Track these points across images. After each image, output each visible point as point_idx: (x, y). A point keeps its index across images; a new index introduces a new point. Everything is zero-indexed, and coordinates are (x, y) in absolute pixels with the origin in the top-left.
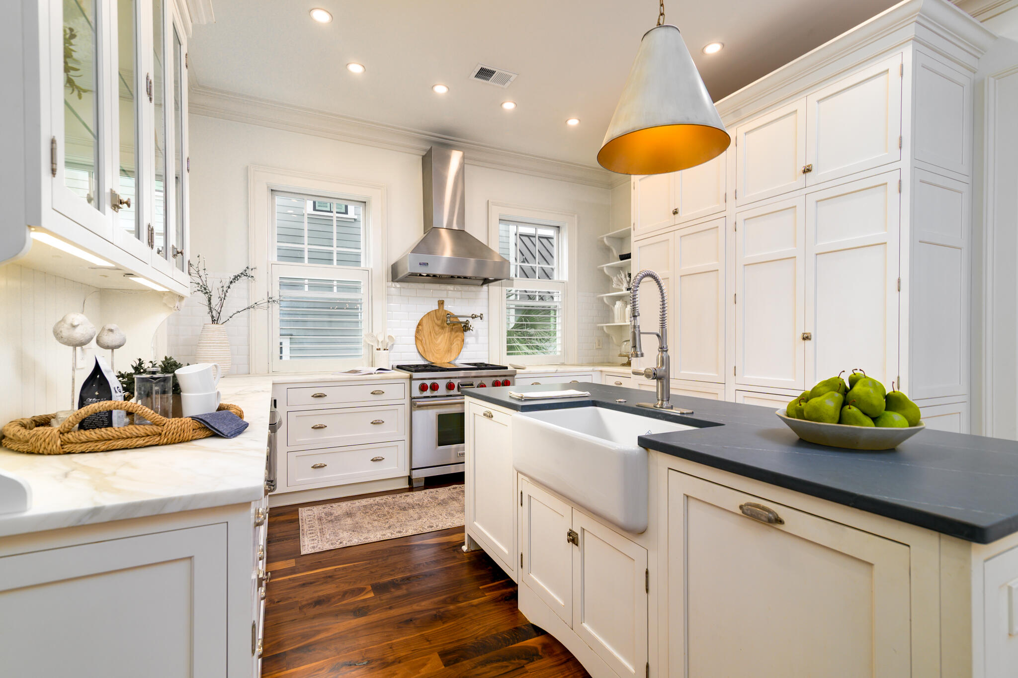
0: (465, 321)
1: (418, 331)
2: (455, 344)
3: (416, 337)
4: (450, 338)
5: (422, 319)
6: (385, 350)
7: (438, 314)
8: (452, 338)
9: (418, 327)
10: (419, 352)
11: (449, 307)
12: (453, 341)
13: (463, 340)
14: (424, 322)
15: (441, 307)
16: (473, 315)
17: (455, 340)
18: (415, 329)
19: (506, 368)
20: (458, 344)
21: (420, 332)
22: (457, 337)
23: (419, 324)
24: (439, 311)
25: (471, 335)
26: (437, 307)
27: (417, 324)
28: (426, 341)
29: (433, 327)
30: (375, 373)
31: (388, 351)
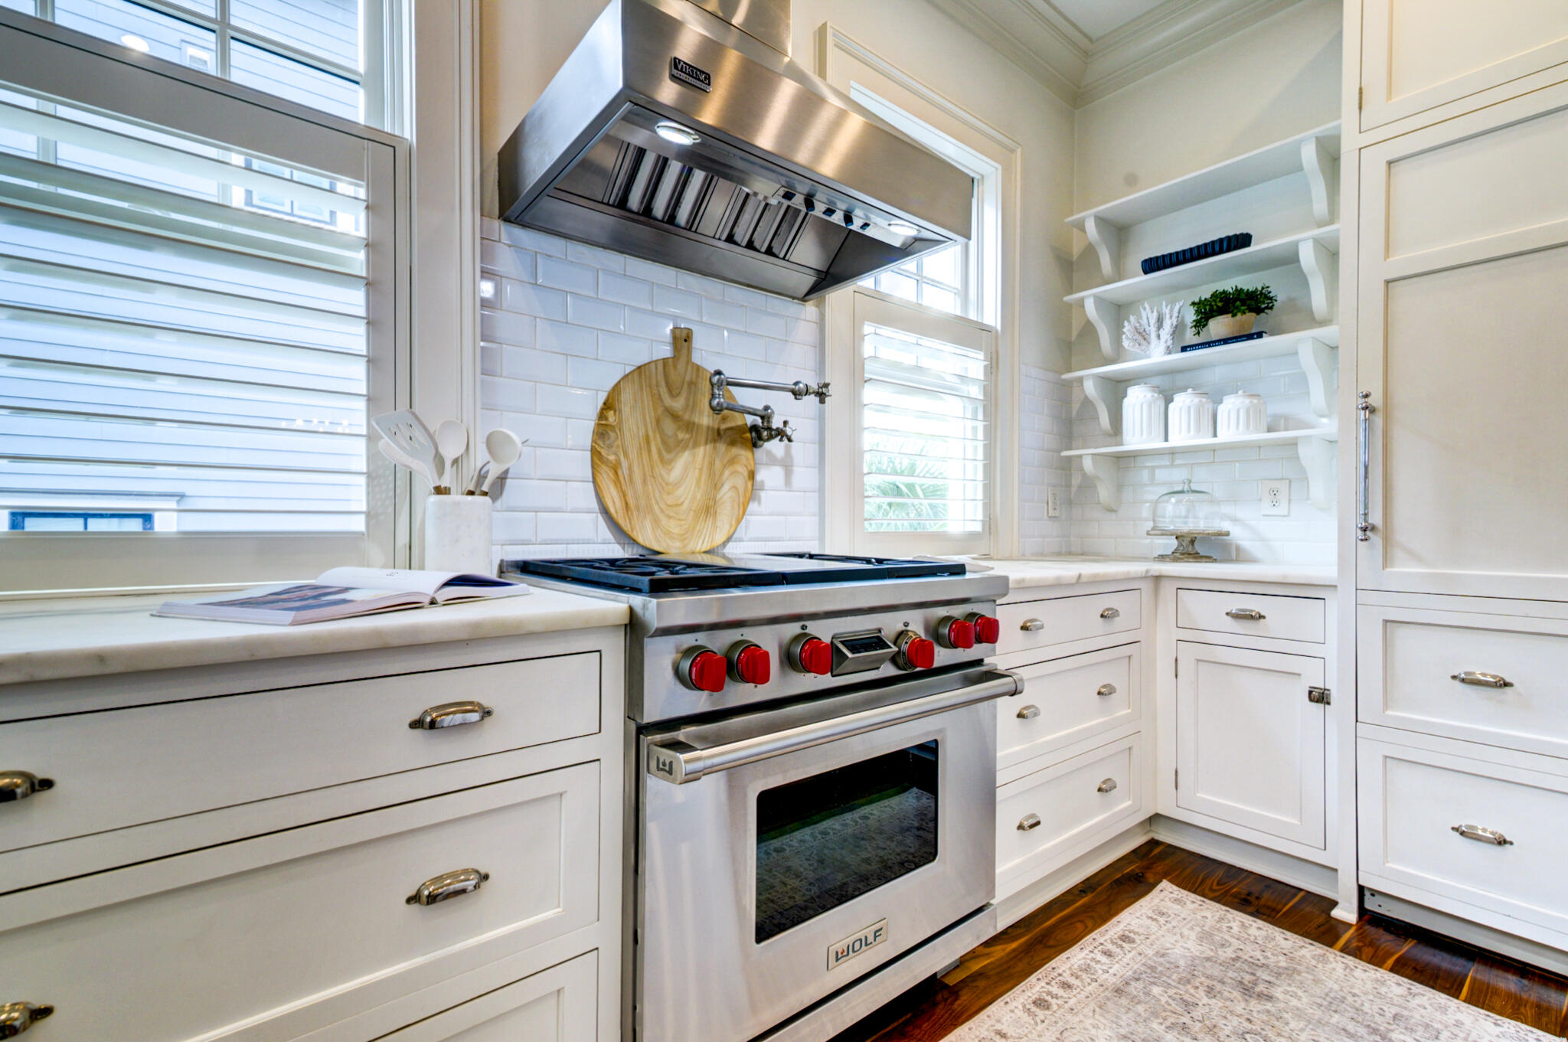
0: (760, 407)
1: (603, 430)
2: (726, 487)
3: (595, 453)
4: (712, 464)
5: (616, 389)
6: (471, 493)
7: (674, 376)
8: (718, 464)
9: (602, 415)
10: (605, 511)
11: (707, 354)
12: (721, 474)
13: (752, 475)
14: (626, 397)
15: (684, 352)
16: (796, 383)
17: (727, 473)
18: (589, 425)
19: (958, 570)
20: (735, 487)
21: (612, 434)
22: (732, 461)
23: (608, 406)
24: (675, 367)
25: (773, 461)
26: (666, 351)
27: (600, 404)
28: (630, 469)
29: (658, 421)
30: (433, 602)
31: (487, 499)
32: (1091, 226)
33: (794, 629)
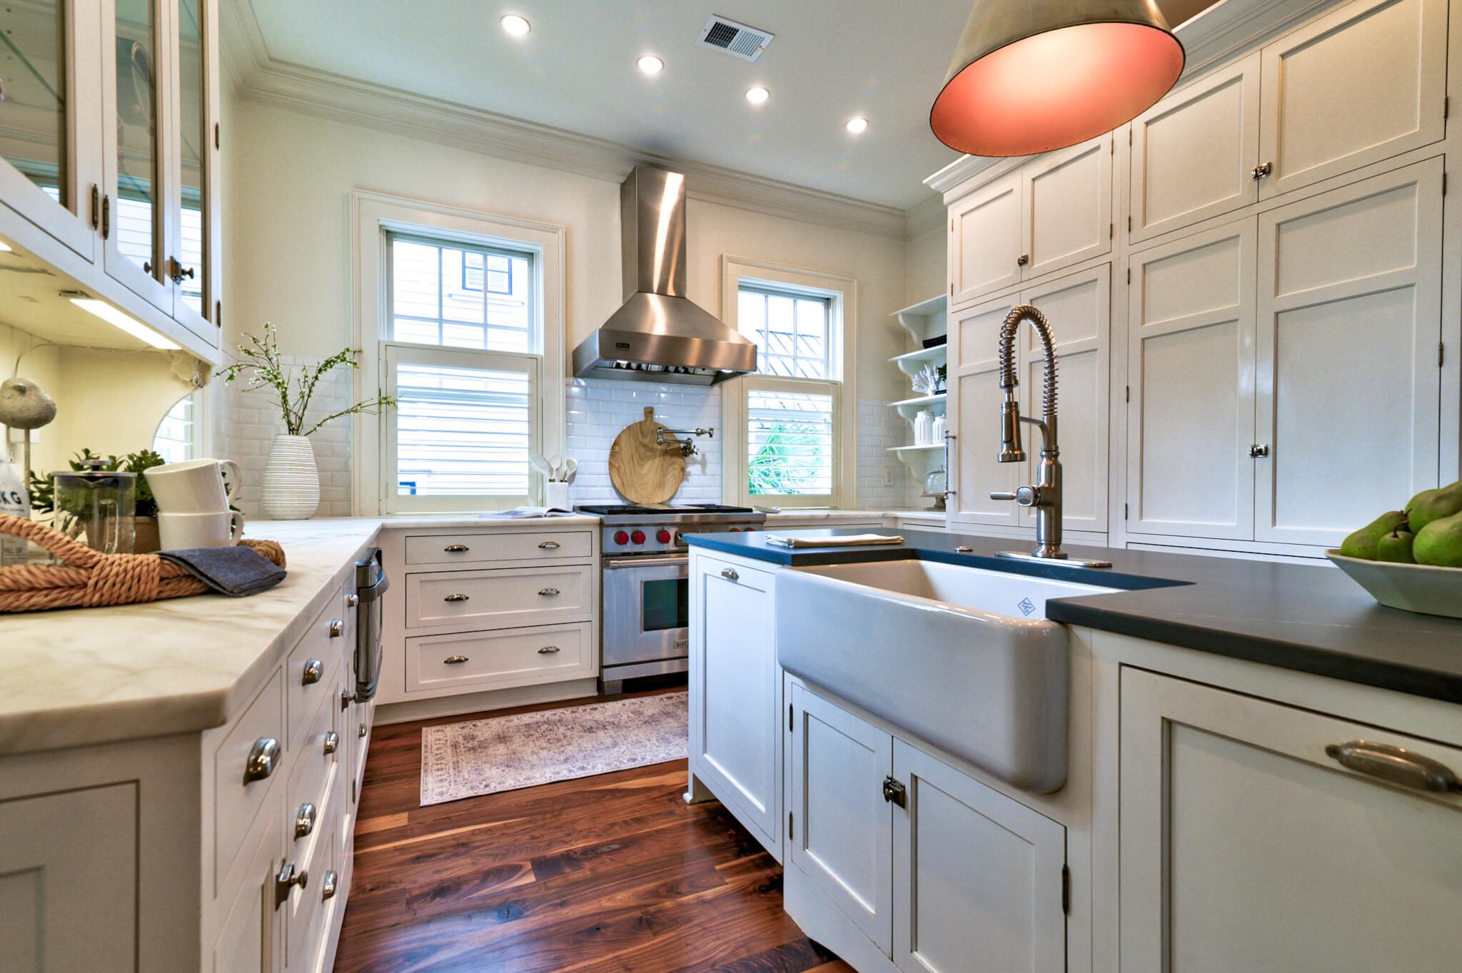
0: (686, 439)
1: (613, 454)
2: (670, 475)
3: (610, 463)
4: (663, 465)
5: (619, 436)
6: (562, 481)
7: (644, 429)
8: (665, 465)
9: (613, 448)
10: (614, 486)
11: (660, 417)
12: (667, 469)
13: (683, 469)
14: (624, 439)
15: (649, 418)
16: (697, 430)
17: (669, 470)
18: (608, 452)
19: (750, 510)
20: (673, 475)
21: (617, 455)
22: (673, 463)
23: (615, 444)
24: (645, 424)
25: (695, 462)
26: (641, 418)
27: (612, 443)
28: (625, 469)
29: (637, 448)
30: (546, 516)
31: (567, 483)
32: (900, 319)
33: (660, 528)
